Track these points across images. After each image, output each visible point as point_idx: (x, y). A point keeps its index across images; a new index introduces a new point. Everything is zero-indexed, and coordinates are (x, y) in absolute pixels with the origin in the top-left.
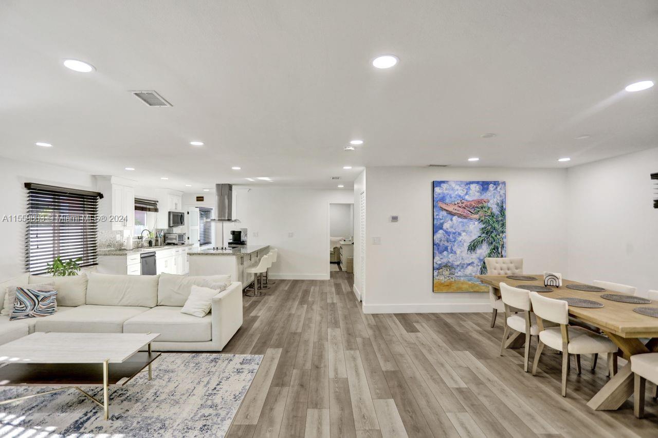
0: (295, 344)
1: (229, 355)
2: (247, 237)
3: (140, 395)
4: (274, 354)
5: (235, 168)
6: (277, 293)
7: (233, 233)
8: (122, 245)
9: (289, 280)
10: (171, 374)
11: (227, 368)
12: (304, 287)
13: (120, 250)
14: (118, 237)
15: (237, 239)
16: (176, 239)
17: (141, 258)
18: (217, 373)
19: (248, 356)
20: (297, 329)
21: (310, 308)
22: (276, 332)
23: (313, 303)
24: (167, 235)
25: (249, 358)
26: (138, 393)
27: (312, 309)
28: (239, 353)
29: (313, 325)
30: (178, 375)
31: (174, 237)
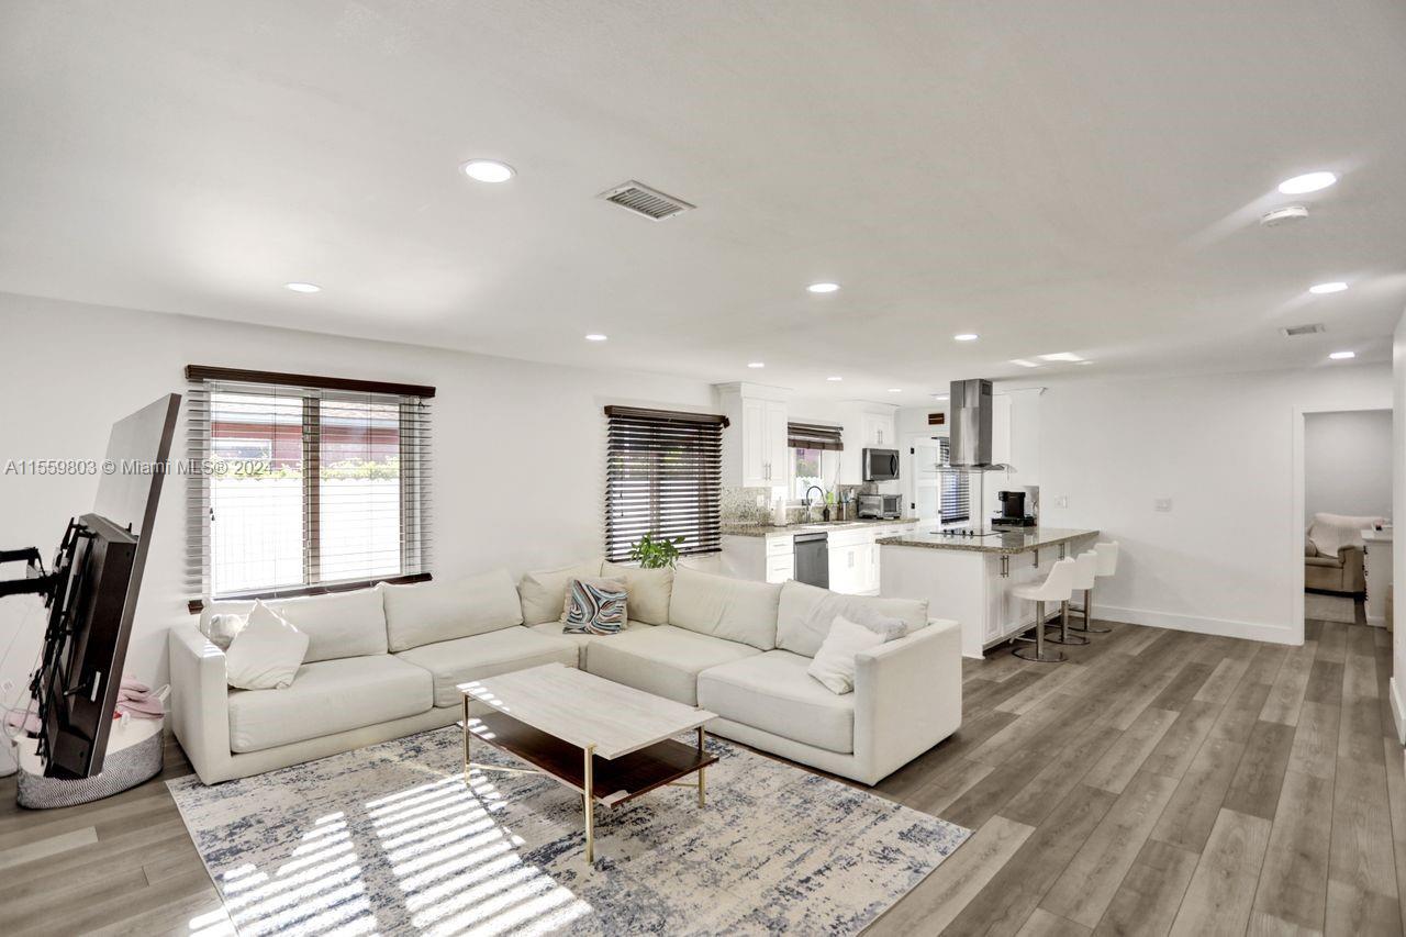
0: (1086, 826)
1: (887, 803)
2: (1038, 506)
3: (666, 833)
4: (1006, 837)
5: (962, 337)
6: (1102, 660)
7: (1005, 496)
8: (766, 516)
9: (1156, 630)
10: (745, 809)
11: (864, 836)
12: (1195, 655)
13: (766, 524)
14: (760, 501)
15: (1015, 511)
16: (879, 507)
17: (796, 543)
18: (834, 841)
19: (930, 821)
20: (1108, 783)
21: (1187, 726)
22: (1044, 774)
23: (1204, 710)
24: (862, 499)
25: (931, 829)
26: (665, 828)
27: (1192, 729)
28: (915, 803)
29: (1170, 784)
30: (757, 815)
31: (875, 504)
